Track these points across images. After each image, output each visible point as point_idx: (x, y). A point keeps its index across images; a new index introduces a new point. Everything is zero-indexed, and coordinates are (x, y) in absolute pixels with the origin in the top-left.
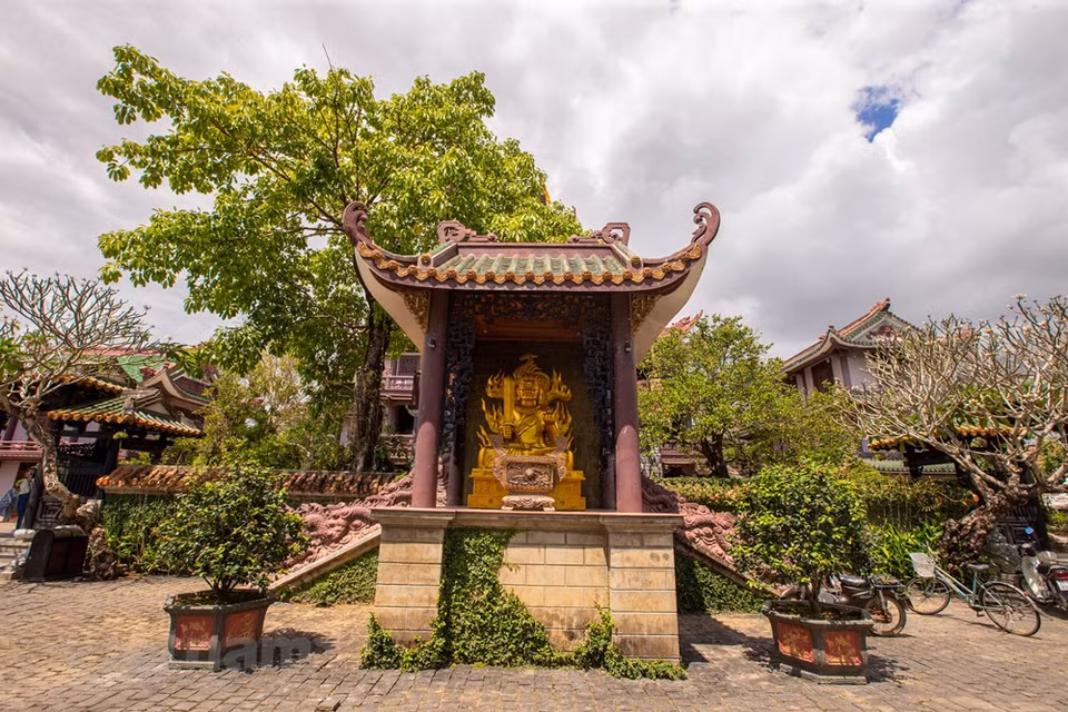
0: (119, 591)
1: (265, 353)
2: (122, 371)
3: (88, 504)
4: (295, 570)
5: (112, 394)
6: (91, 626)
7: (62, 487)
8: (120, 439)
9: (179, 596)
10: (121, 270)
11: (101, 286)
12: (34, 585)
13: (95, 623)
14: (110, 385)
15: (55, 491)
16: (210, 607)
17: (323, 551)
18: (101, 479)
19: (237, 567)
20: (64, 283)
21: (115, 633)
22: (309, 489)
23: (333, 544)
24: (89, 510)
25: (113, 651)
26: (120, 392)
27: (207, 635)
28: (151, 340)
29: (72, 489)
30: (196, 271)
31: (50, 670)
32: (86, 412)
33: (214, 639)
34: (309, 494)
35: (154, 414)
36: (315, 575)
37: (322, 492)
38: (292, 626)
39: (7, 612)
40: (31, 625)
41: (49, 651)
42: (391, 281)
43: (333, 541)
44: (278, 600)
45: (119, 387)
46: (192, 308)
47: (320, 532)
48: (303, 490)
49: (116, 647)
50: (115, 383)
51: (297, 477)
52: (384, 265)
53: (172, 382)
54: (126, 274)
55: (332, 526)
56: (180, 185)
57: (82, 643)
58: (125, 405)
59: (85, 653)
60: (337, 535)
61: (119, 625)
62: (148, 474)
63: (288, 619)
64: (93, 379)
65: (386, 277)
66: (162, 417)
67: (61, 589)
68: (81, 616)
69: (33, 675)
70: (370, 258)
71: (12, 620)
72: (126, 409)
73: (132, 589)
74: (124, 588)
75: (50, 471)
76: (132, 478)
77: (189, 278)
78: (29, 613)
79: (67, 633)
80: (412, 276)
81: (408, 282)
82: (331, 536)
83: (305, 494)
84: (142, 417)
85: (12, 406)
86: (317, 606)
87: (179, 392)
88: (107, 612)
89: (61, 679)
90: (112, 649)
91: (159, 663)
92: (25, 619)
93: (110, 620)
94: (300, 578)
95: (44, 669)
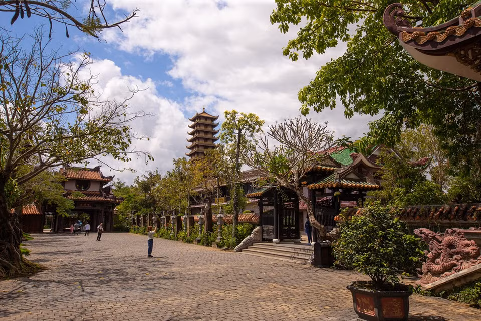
0: (351, 276)
1: (404, 128)
2: (331, 159)
3: (334, 230)
4: (446, 276)
5: (331, 172)
6: (333, 292)
7: (316, 222)
8: (337, 195)
9: (358, 282)
10: (308, 107)
11: (303, 118)
12: (319, 268)
13: (335, 291)
14: (328, 168)
15: (314, 224)
16: (368, 291)
17: (465, 264)
18: (335, 217)
19: (375, 268)
20: (289, 123)
21: (341, 298)
22: (455, 218)
23: (472, 260)
24: (334, 233)
25: (337, 307)
26: (333, 170)
27: (372, 307)
28: (334, 139)
29: (322, 223)
30: (342, 93)
31: (310, 309)
32: (320, 184)
33: (376, 310)
34: (456, 221)
35: (351, 180)
36: (463, 282)
37: (466, 220)
38: (445, 316)
39: (305, 280)
40: (311, 287)
41: (313, 300)
42: (434, 49)
43: (471, 257)
44: (439, 296)
45: (332, 168)
46: (349, 114)
47: (458, 249)
48: (450, 219)
49: (339, 305)
50: (330, 166)
51: (443, 209)
52: (424, 39)
53: (367, 159)
54: (311, 108)
55: (468, 245)
56: (321, 49)
57: (326, 299)
58: (335, 177)
59: (325, 305)
60: (474, 253)
61: (344, 294)
62: (355, 213)
63: (443, 311)
64: (320, 166)
65: (429, 47)
66: (356, 181)
67: (327, 272)
68: (331, 287)
69: (304, 310)
70: (411, 41)
71: (305, 284)
72: (336, 179)
73: (357, 276)
74: (353, 275)
75: (310, 214)
76: (348, 216)
77: (341, 99)
78: (312, 281)
79: (322, 293)
80: (452, 36)
81: (450, 43)
82: (468, 253)
83: (452, 221)
84: (345, 182)
85: (290, 185)
86: (471, 306)
87: (372, 164)
88: (342, 287)
89: (313, 314)
90: (337, 305)
91: (354, 318)
92: (310, 284)
93: (341, 290)
94: (451, 282)
95: (308, 308)
